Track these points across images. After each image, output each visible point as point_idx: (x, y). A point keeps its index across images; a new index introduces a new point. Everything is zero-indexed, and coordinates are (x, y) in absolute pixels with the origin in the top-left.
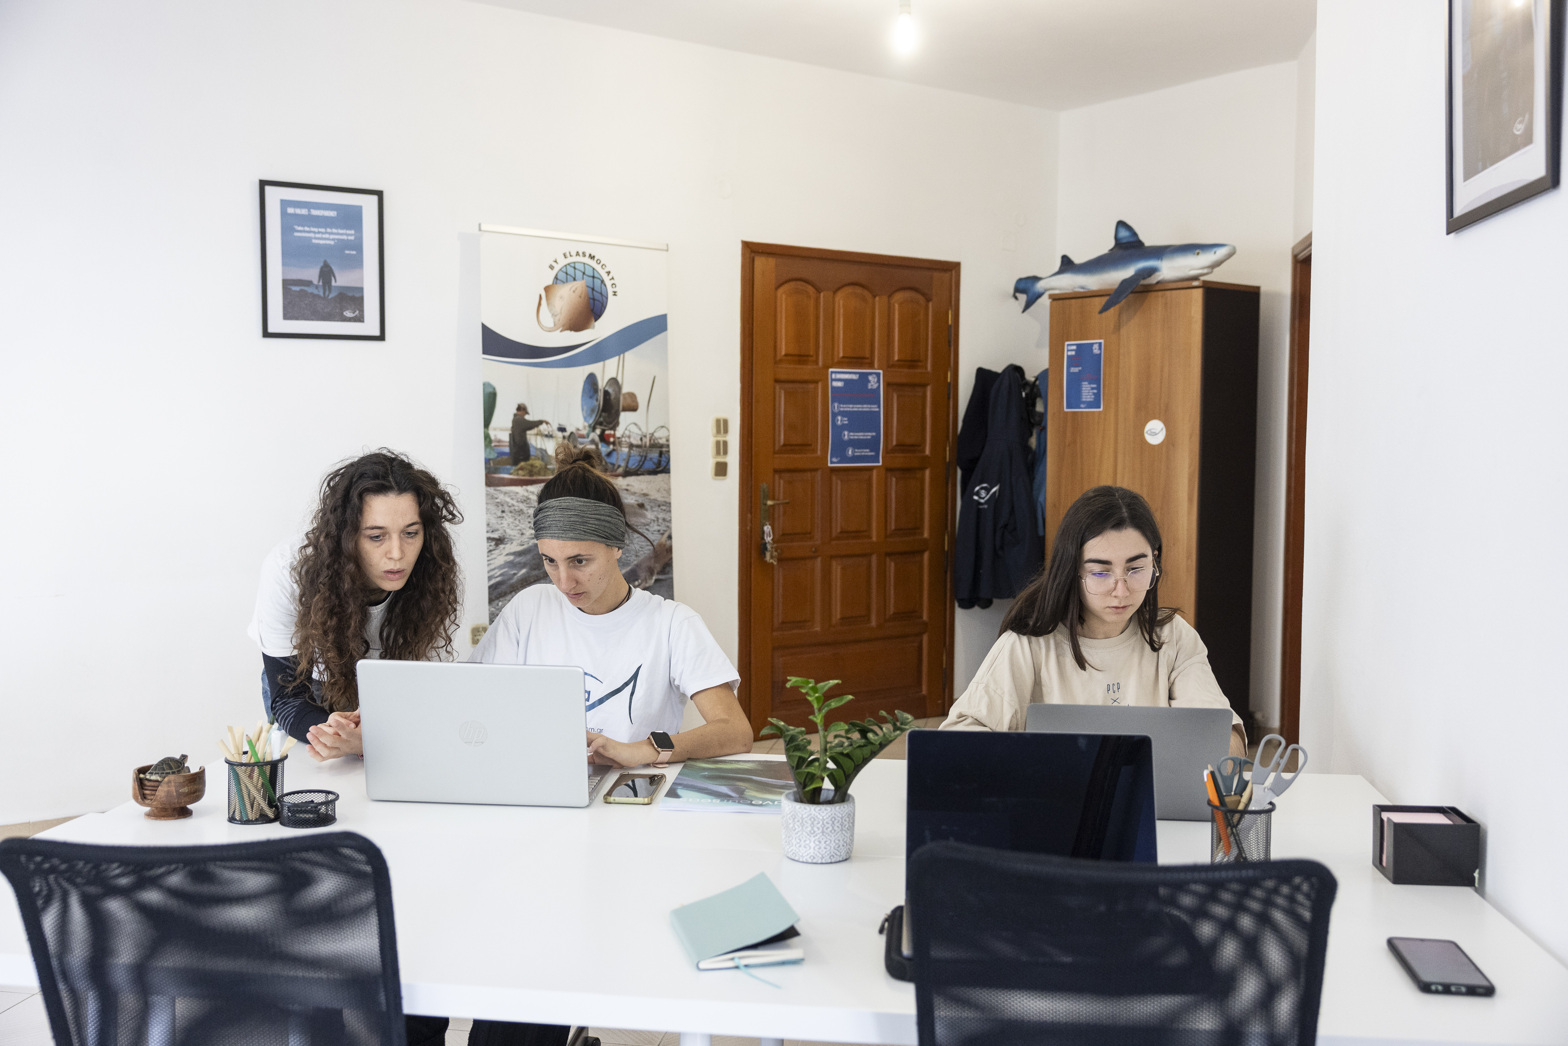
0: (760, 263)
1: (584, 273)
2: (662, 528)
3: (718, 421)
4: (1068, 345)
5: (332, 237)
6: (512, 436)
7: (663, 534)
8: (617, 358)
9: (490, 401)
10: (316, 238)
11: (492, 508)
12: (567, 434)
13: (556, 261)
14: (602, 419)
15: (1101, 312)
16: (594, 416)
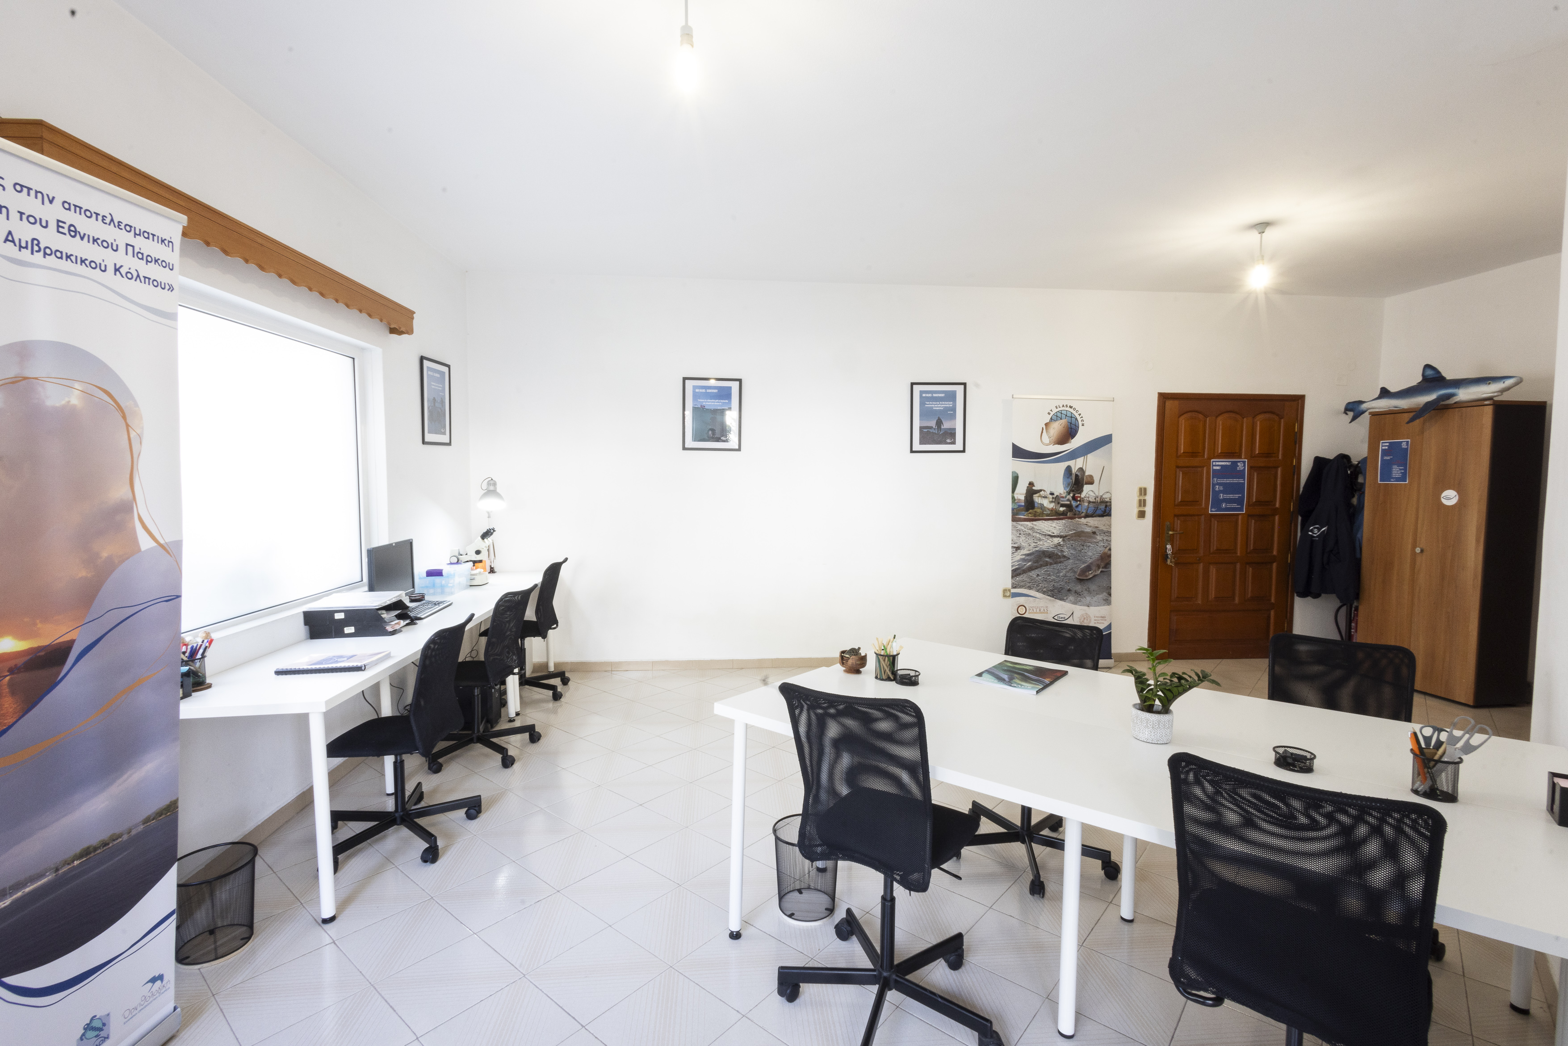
0: (1169, 403)
1: (1066, 416)
2: (1106, 545)
3: (1141, 489)
4: (1382, 443)
5: (942, 406)
6: (1026, 497)
7: (1106, 548)
8: (1083, 457)
9: (1015, 480)
10: (935, 407)
11: (1015, 532)
12: (1054, 496)
13: (1051, 411)
14: (1074, 489)
15: (1408, 423)
16: (1069, 488)
